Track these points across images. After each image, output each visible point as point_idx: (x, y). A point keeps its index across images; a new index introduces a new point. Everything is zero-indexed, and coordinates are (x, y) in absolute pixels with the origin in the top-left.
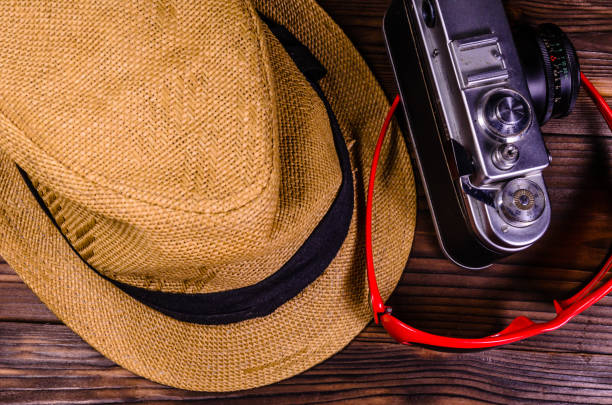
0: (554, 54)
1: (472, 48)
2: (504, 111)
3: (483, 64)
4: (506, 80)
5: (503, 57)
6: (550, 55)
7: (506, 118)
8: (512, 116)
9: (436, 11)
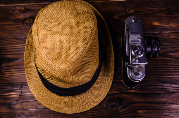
0: (155, 42)
1: (134, 36)
2: (138, 50)
3: (136, 40)
4: (140, 44)
5: (141, 39)
6: (153, 42)
7: (138, 51)
8: (140, 51)
9: (128, 28)
